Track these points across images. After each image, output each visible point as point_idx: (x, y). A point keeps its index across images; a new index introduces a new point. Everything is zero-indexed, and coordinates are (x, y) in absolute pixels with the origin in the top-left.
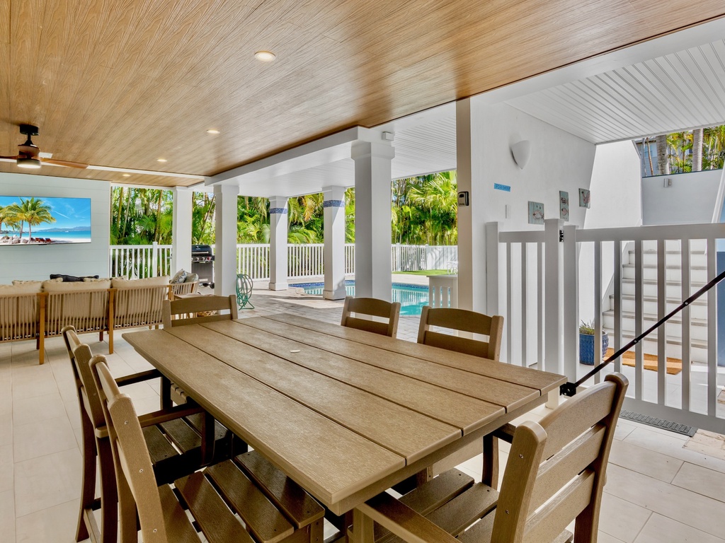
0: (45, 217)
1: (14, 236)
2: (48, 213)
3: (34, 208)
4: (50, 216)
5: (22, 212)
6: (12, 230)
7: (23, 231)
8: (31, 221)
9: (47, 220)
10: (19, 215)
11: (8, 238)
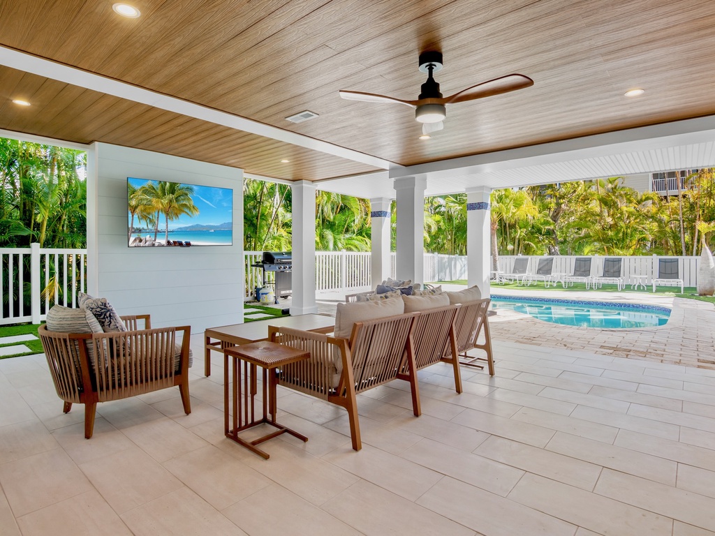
0: (185, 205)
1: (148, 237)
2: (189, 199)
3: (172, 191)
4: (192, 203)
5: (158, 197)
6: (145, 227)
7: (159, 229)
8: (170, 212)
9: (187, 210)
10: (154, 200)
11: (141, 241)
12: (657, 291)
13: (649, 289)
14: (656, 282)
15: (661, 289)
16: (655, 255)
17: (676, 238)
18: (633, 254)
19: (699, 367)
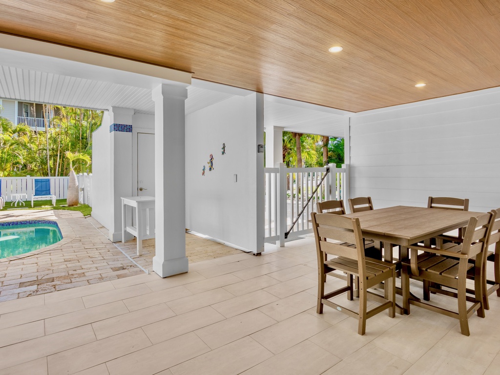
12: (34, 206)
13: (27, 205)
14: (33, 198)
15: (38, 204)
16: (28, 176)
17: (44, 162)
18: (9, 175)
19: (119, 277)
